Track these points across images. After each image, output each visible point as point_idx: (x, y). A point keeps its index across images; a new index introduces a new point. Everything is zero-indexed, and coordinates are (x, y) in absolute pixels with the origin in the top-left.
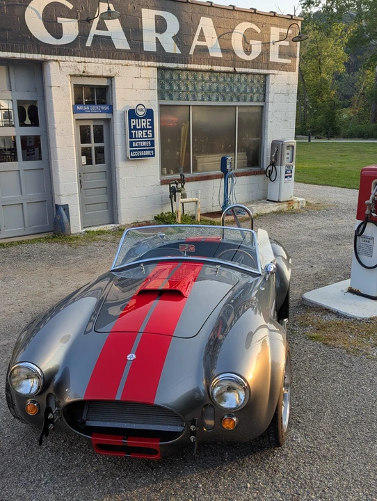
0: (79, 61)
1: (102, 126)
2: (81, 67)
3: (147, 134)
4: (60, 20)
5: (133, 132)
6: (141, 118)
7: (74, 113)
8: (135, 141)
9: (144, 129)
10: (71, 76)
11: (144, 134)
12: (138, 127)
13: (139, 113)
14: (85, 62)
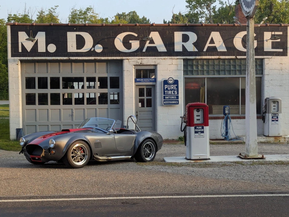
0: (139, 58)
1: (151, 88)
2: (140, 61)
3: (174, 92)
4: (130, 41)
5: (166, 91)
6: (171, 85)
7: (135, 82)
8: (167, 96)
9: (172, 90)
10: (134, 65)
11: (172, 92)
12: (169, 89)
13: (170, 82)
14: (142, 59)
